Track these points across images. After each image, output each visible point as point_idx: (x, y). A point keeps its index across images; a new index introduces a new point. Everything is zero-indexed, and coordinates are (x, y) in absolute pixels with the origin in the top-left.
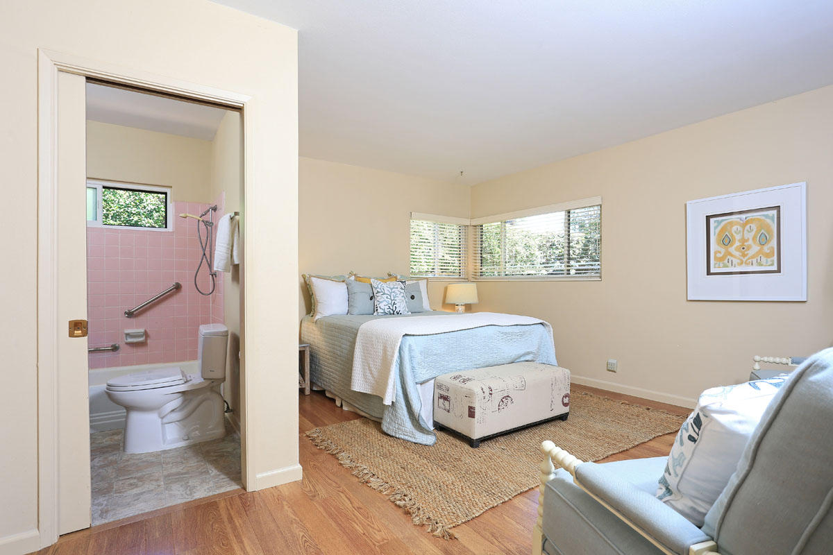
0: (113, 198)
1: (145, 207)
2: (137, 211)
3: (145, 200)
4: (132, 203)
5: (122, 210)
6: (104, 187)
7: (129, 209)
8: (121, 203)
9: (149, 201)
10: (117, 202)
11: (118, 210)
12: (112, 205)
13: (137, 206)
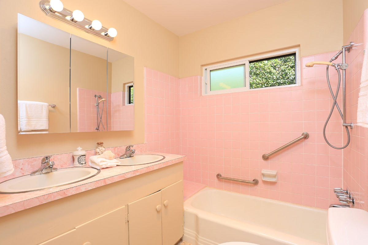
0: (270, 76)
1: (288, 78)
2: (284, 81)
3: (288, 73)
4: (281, 77)
5: (275, 82)
6: (250, 62)
7: (279, 81)
8: (274, 78)
9: (291, 73)
10: (272, 78)
11: (273, 83)
12: (269, 80)
13: (283, 78)
